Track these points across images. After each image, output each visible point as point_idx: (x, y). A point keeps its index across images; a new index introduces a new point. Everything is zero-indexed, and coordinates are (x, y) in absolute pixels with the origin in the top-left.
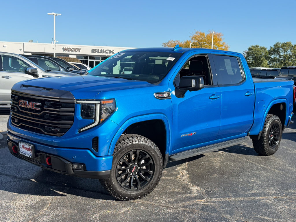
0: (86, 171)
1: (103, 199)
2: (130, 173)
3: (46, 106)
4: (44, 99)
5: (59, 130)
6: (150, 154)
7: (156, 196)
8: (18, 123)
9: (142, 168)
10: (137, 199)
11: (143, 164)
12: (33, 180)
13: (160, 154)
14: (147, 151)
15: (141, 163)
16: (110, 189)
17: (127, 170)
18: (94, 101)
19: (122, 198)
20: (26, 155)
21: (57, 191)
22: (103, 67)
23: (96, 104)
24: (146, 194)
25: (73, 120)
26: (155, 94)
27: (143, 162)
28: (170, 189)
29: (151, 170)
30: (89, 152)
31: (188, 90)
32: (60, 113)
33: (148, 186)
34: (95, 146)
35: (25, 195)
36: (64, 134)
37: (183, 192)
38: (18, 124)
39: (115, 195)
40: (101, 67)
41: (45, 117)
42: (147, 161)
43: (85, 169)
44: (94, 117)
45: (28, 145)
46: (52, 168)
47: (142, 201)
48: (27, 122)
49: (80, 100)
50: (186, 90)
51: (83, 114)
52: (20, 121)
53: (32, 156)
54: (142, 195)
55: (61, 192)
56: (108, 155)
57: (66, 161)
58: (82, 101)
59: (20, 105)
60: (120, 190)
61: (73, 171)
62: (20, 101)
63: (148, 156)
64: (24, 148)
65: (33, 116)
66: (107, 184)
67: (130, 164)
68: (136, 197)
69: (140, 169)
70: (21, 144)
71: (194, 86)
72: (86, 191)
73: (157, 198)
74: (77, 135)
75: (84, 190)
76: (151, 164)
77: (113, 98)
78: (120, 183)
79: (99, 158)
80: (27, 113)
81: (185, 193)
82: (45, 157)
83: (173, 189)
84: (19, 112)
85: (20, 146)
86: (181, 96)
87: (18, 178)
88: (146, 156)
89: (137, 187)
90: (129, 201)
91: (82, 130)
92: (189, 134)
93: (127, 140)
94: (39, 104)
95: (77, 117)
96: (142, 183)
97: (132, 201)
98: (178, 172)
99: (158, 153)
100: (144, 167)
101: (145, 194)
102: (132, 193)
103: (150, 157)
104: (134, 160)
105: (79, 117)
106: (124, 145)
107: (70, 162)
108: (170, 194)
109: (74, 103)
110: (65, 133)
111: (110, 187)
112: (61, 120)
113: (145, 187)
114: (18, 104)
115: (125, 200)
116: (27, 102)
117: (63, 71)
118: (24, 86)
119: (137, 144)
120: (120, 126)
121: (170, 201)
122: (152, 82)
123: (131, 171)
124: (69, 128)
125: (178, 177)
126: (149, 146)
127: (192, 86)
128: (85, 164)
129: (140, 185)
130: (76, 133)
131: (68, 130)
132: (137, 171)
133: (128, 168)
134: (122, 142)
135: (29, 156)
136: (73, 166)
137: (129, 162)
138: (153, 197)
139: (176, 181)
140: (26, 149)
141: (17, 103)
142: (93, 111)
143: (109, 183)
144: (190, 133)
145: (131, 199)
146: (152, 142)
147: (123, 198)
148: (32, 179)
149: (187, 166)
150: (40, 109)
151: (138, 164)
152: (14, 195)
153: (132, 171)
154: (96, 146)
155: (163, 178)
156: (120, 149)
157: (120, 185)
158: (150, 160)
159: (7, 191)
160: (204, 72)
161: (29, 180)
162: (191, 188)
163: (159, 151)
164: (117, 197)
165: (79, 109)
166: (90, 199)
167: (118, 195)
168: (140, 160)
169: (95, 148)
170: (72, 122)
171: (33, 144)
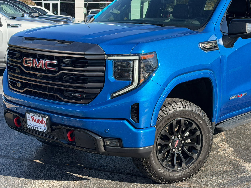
0: (123, 147)
1: (138, 183)
2: (172, 149)
3: (64, 65)
4: (61, 55)
5: (84, 96)
6: (198, 123)
7: (203, 176)
8: (21, 88)
9: (186, 141)
10: (181, 181)
11: (187, 136)
12: (38, 161)
13: (209, 122)
14: (193, 120)
15: (185, 135)
16: (149, 170)
17: (169, 145)
18: (131, 56)
19: (163, 181)
20: (37, 129)
21: (75, 174)
22: (113, 10)
23: (133, 60)
24: (193, 175)
25: (103, 82)
26: (200, 44)
27: (187, 134)
28: (217, 168)
29: (198, 143)
30: (126, 122)
31: (240, 38)
32: (85, 74)
33: (195, 164)
34: (134, 115)
35: (36, 180)
36: (92, 101)
37: (236, 171)
38: (22, 90)
39: (155, 177)
40: (110, 11)
41: (63, 79)
42: (193, 132)
43: (121, 145)
44: (131, 77)
45: (41, 116)
46: (75, 145)
47: (188, 184)
48: (35, 87)
49: (112, 55)
50: (238, 37)
51: (116, 74)
52: (24, 85)
53: (47, 130)
54: (188, 177)
55: (81, 175)
56: (150, 127)
57: (97, 136)
58: (115, 56)
59: (25, 64)
60: (161, 171)
61: (105, 148)
62: (25, 59)
63: (194, 126)
64: (33, 120)
65: (44, 77)
66: (146, 163)
67: (172, 137)
68: (181, 179)
69: (184, 143)
70: (29, 116)
71: (250, 32)
72: (111, 174)
73: (206, 179)
74: (109, 102)
75: (109, 172)
76: (198, 137)
77: (154, 52)
78: (161, 162)
79: (139, 131)
80: (36, 75)
81: (238, 172)
82: (65, 131)
83: (220, 167)
84: (22, 73)
85: (28, 118)
86: (231, 46)
87: (17, 160)
88: (193, 126)
89: (181, 166)
90: (172, 184)
91: (115, 95)
92: (238, 95)
93: (170, 106)
94: (55, 62)
95: (108, 78)
96: (187, 160)
97: (176, 184)
98: (217, 145)
99: (207, 122)
100: (189, 141)
101: (191, 175)
102: (176, 175)
103: (197, 127)
104: (177, 132)
105: (111, 78)
106: (166, 112)
107: (100, 136)
108: (220, 174)
109: (104, 60)
110: (93, 99)
111: (149, 167)
112: (88, 83)
113: (191, 166)
114: (21, 63)
115: (167, 184)
116: (35, 60)
117: (28, 17)
118: (26, 38)
119: (182, 111)
120: (163, 88)
121: (224, 182)
122: (194, 28)
123: (173, 145)
124: (98, 93)
125: (219, 152)
126: (197, 113)
127: (247, 32)
128: (121, 139)
129: (185, 163)
130: (108, 99)
131: (97, 95)
132: (181, 146)
133: (170, 143)
134: (163, 109)
135: (42, 131)
136: (105, 142)
137: (171, 135)
138: (200, 179)
139: (219, 157)
140: (38, 121)
141: (20, 61)
142: (130, 70)
143: (148, 162)
144: (239, 93)
145: (176, 181)
146: (200, 108)
147: (165, 180)
148: (36, 159)
149: (224, 137)
150: (57, 69)
151: (181, 136)
152: (23, 181)
153: (175, 146)
154: (136, 115)
155: (211, 153)
156: (161, 118)
157: (161, 164)
158: (197, 130)
159: (10, 176)
160: (248, 13)
161: (32, 161)
162: (244, 165)
163: (208, 119)
164: (157, 179)
165: (111, 68)
166: (122, 183)
167: (159, 178)
168: (184, 132)
169: (134, 118)
170: (103, 84)
171: (48, 115)
